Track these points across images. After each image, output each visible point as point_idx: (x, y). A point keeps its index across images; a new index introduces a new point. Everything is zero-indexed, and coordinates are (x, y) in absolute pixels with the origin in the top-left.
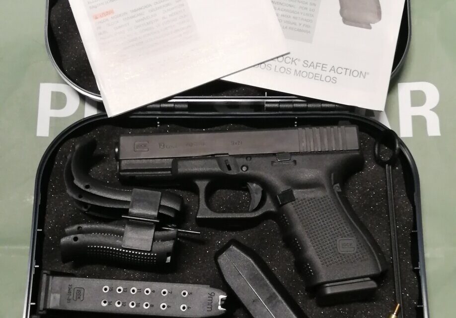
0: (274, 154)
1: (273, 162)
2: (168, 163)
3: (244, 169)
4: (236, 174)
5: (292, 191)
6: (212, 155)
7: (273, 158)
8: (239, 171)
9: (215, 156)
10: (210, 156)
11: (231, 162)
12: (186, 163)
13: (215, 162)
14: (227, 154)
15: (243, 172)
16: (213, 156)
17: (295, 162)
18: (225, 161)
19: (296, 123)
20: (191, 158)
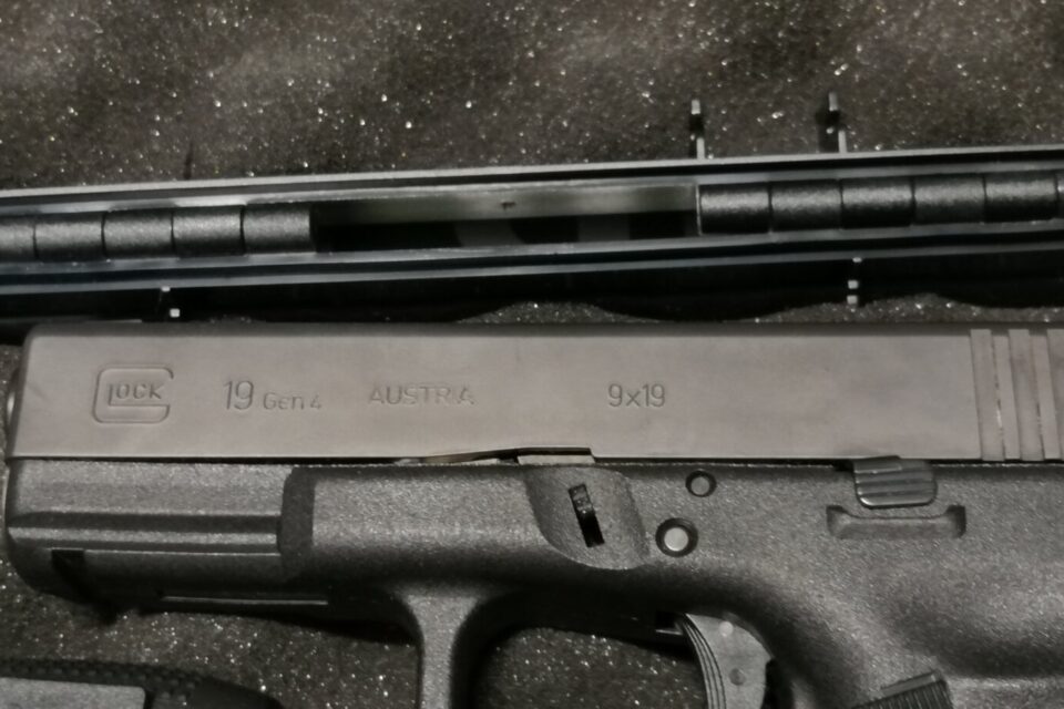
0: (843, 467)
1: (834, 510)
2: (264, 491)
3: (676, 539)
4: (625, 565)
5: (942, 683)
6: (501, 455)
7: (839, 490)
8: (643, 550)
9: (522, 460)
10: (494, 461)
11: (603, 498)
12: (357, 491)
13: (513, 493)
14: (586, 452)
15: (671, 561)
16: (508, 461)
17: (958, 514)
18: (571, 492)
19: (853, 284)
20: (385, 468)
